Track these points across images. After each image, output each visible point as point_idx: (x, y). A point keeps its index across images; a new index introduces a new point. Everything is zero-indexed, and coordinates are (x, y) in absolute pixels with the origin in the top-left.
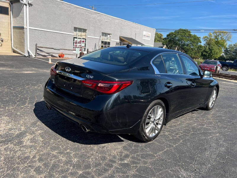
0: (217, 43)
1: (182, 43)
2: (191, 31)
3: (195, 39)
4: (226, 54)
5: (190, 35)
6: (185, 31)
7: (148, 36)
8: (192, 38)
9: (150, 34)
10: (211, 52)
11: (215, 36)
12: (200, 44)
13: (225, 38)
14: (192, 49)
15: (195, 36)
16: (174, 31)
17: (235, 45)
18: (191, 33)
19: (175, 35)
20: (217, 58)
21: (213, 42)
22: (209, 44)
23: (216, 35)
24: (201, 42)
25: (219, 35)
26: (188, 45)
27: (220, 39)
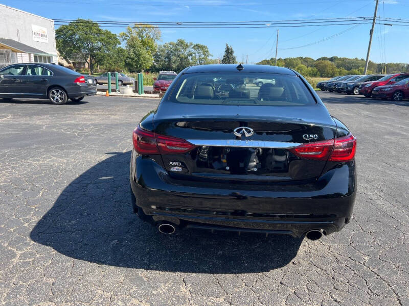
0: (144, 43)
1: (88, 45)
2: (99, 25)
3: (109, 38)
4: (157, 61)
5: (100, 30)
6: (89, 25)
7: (42, 35)
8: (104, 37)
9: (45, 30)
10: (139, 59)
11: (138, 33)
12: (119, 46)
13: (152, 36)
14: (109, 55)
15: (108, 33)
16: (67, 24)
17: (165, 46)
18: (100, 28)
19: (72, 30)
20: (148, 68)
21: (138, 42)
22: (132, 46)
23: (138, 31)
24: (120, 44)
25: (142, 31)
26: (100, 49)
27: (145, 38)
